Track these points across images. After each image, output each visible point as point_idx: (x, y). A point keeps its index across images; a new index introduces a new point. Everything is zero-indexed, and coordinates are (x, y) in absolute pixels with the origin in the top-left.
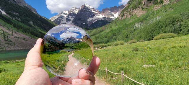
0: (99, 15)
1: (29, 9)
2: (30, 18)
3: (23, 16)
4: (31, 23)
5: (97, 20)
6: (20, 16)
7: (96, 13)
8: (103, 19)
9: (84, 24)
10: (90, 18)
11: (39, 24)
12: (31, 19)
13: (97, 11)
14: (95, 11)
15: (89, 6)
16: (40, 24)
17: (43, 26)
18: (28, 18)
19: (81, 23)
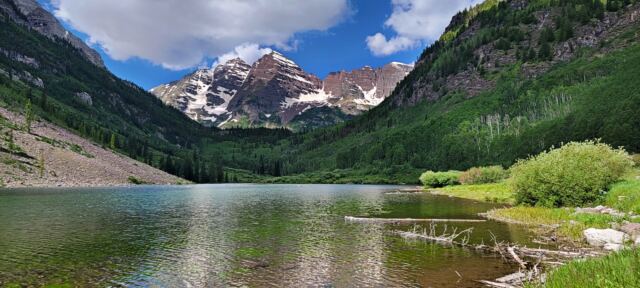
0: (317, 93)
1: (77, 50)
2: (80, 80)
3: (55, 71)
4: (86, 97)
5: (309, 107)
6: (42, 68)
7: (307, 84)
8: (330, 105)
9: (268, 116)
10: (287, 99)
11: (114, 104)
12: (82, 84)
13: (309, 79)
14: (304, 77)
15: (284, 59)
16: (118, 104)
17: (128, 112)
18: (73, 80)
19: (260, 114)
